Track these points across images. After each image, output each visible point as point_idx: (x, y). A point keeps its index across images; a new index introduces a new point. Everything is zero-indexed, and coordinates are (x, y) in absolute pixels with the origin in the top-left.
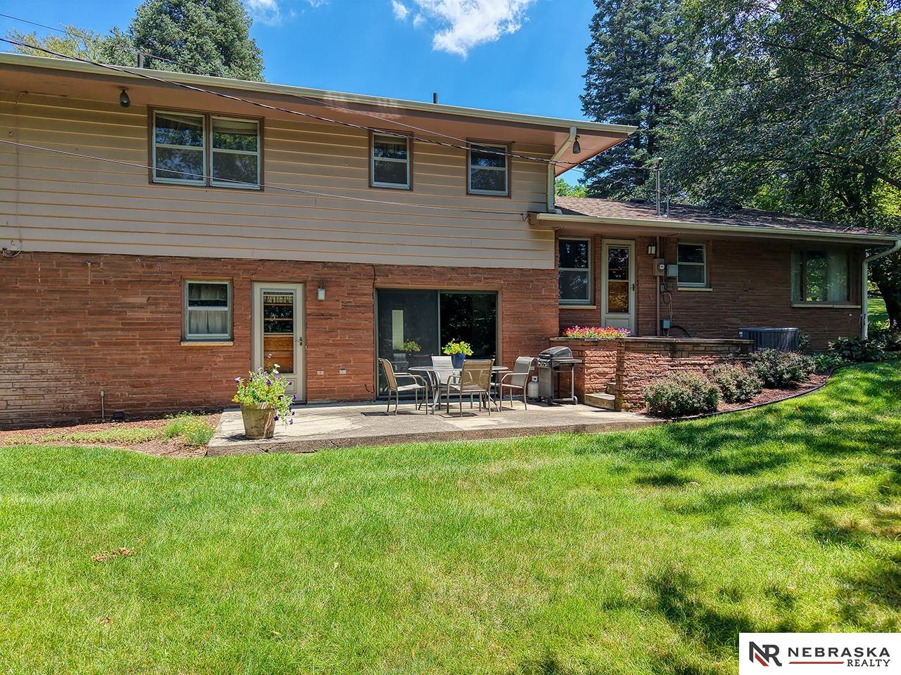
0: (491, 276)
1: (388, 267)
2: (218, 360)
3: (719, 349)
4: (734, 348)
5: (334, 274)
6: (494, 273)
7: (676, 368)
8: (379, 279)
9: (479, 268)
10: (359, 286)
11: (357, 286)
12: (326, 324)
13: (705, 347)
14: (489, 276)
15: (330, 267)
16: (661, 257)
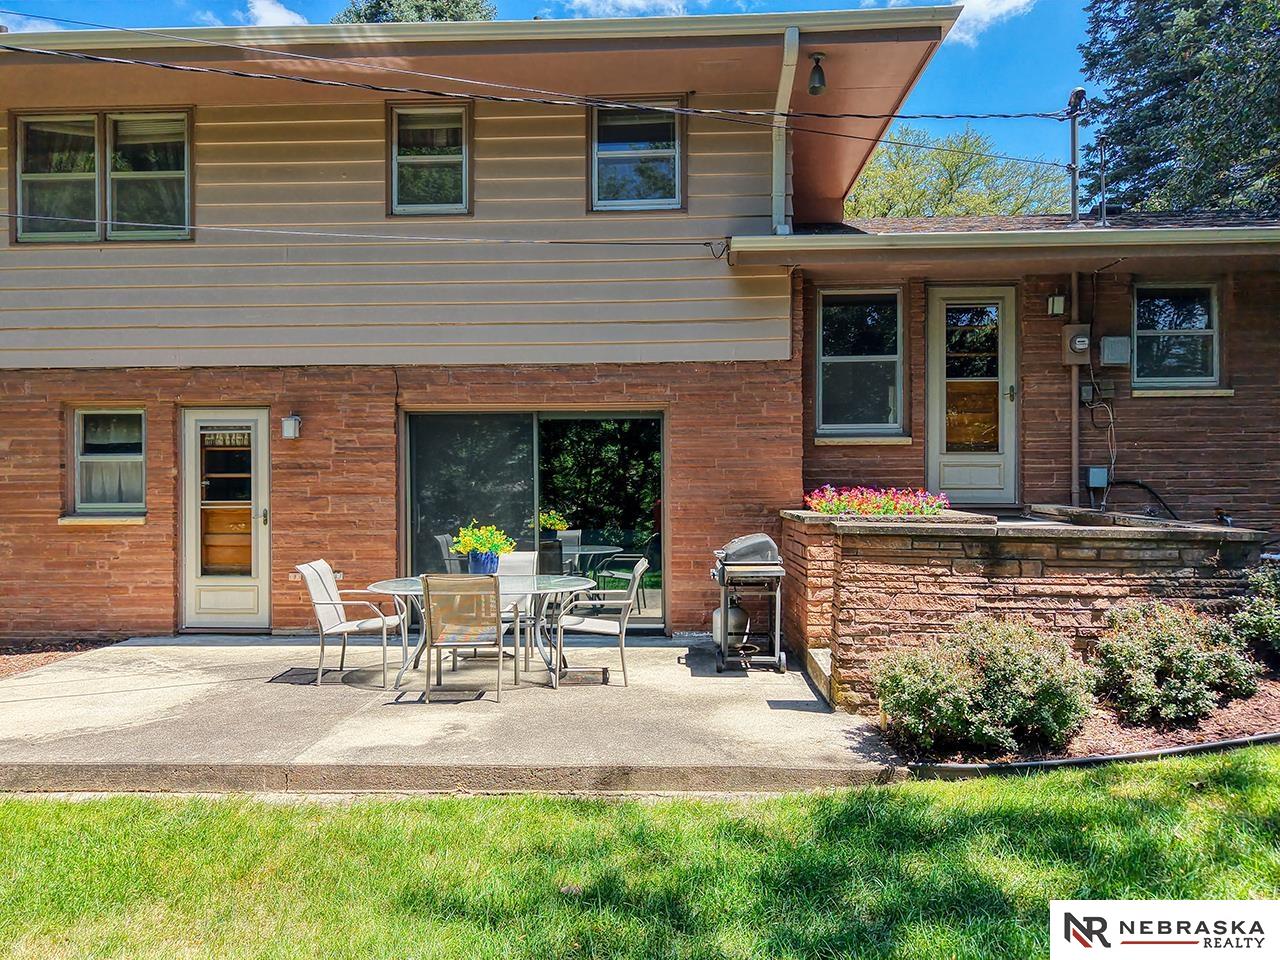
0: (644, 381)
1: (424, 370)
2: (120, 551)
3: (1147, 555)
4: (1196, 553)
5: (319, 388)
6: (651, 374)
7: (1004, 604)
8: (406, 395)
9: (619, 365)
10: (368, 410)
11: (364, 411)
12: (306, 484)
13: (1099, 550)
14: (639, 381)
15: (314, 375)
16: (1081, 321)
